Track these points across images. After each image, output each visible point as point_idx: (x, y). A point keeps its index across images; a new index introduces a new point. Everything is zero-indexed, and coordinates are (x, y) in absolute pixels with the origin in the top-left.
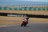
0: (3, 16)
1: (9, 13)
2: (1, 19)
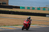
0: (42, 16)
2: (40, 19)
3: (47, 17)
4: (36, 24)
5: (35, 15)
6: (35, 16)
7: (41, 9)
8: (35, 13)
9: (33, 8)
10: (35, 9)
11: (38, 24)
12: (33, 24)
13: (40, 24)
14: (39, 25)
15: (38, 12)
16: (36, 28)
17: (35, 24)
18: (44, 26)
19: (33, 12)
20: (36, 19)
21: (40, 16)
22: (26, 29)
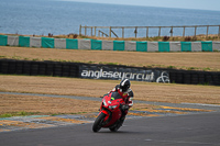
0: (61, 76)
1: (87, 62)
2: (53, 91)
3: (87, 78)
4: (37, 113)
5: (31, 73)
6: (31, 75)
7: (57, 43)
8: (33, 63)
9: (21, 38)
10: (32, 43)
11: (46, 111)
12: (23, 114)
13: (54, 111)
14: (49, 117)
15: (46, 59)
16: (39, 130)
17: (33, 114)
18: (74, 122)
19: (22, 59)
20: (36, 91)
21: (54, 75)
22: (108, 129)
